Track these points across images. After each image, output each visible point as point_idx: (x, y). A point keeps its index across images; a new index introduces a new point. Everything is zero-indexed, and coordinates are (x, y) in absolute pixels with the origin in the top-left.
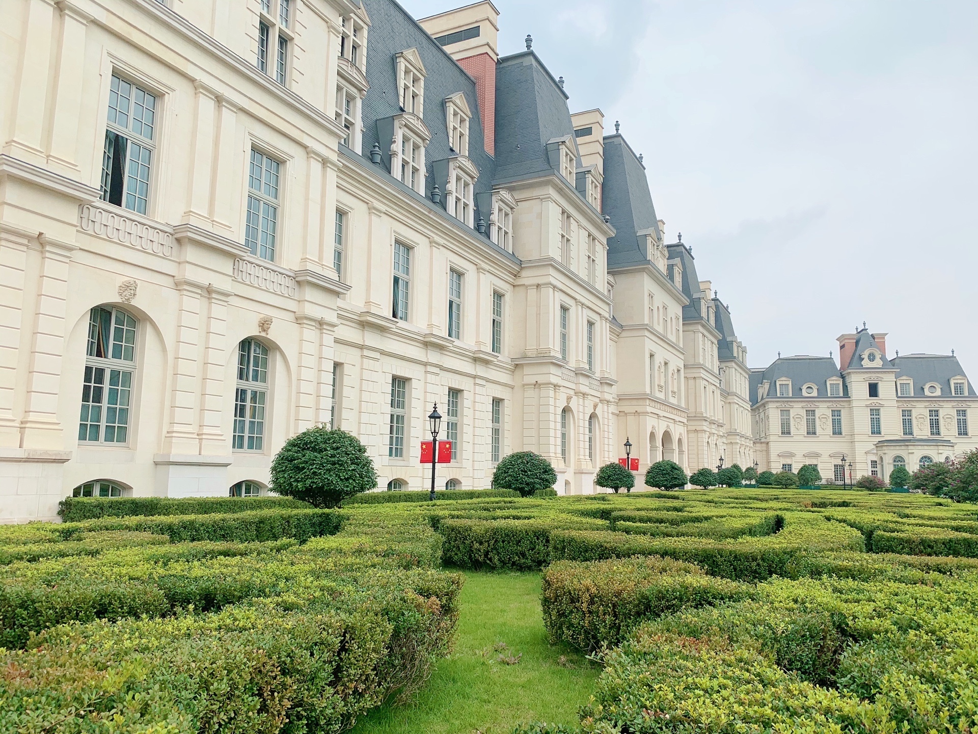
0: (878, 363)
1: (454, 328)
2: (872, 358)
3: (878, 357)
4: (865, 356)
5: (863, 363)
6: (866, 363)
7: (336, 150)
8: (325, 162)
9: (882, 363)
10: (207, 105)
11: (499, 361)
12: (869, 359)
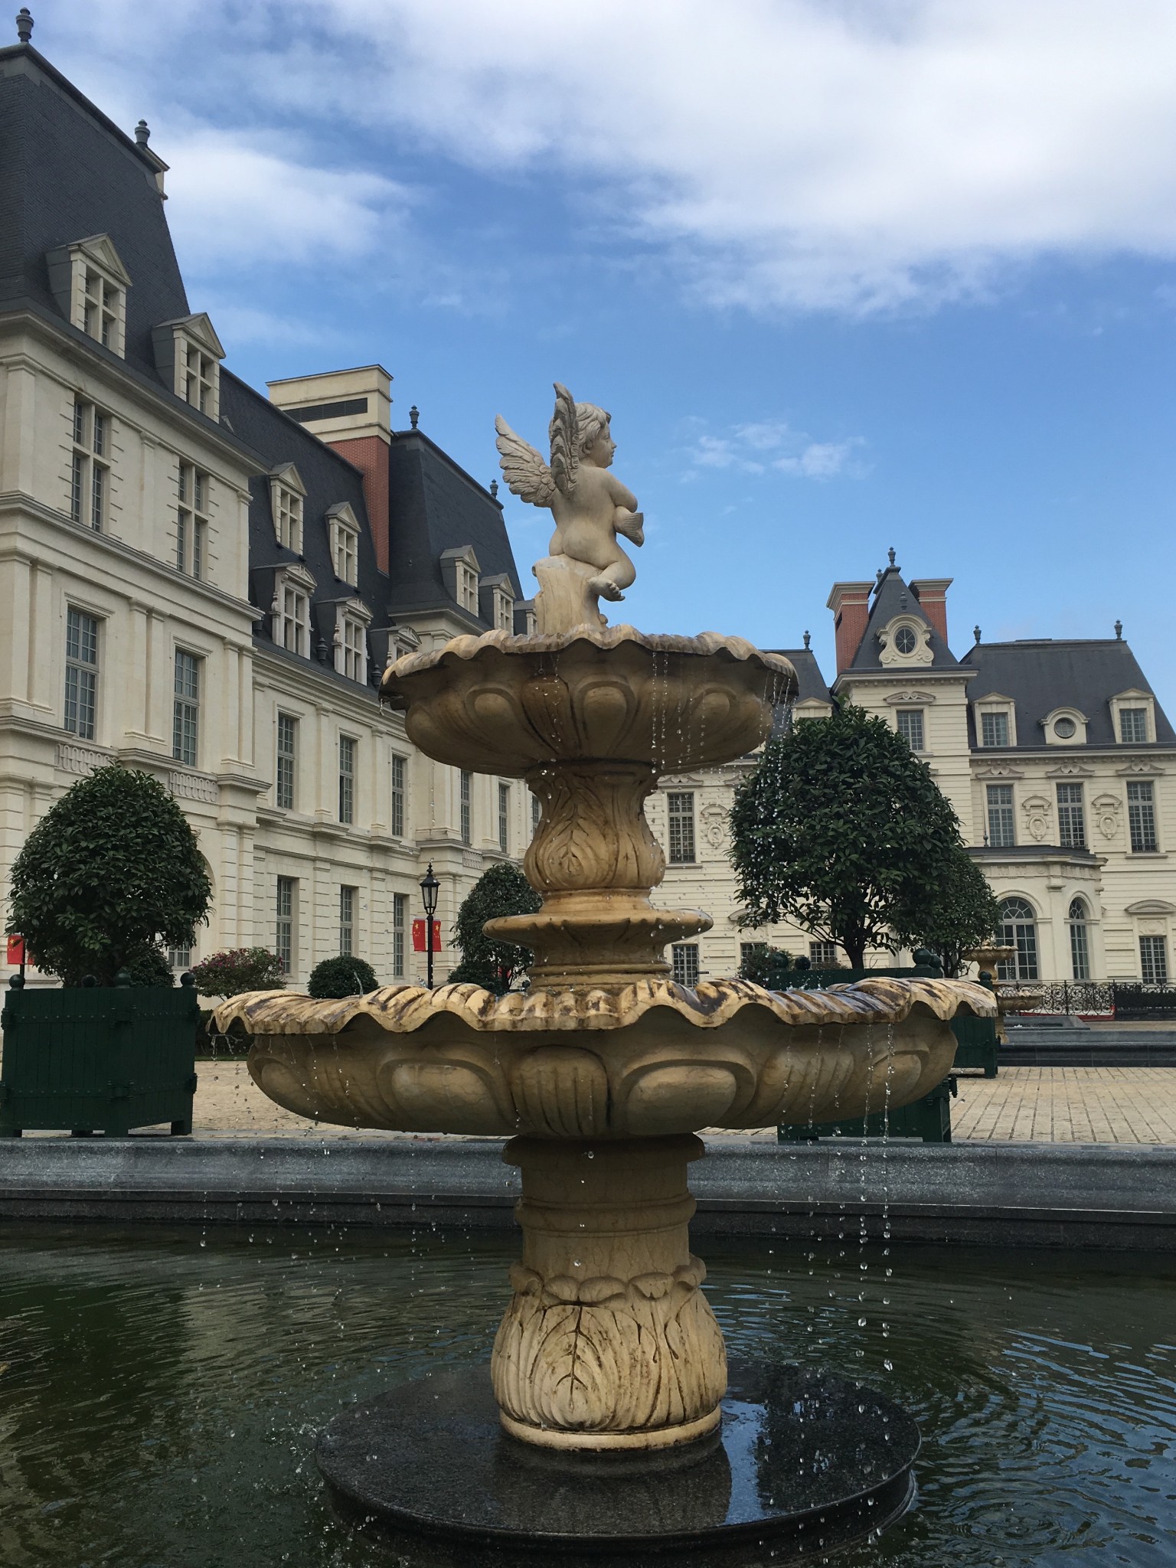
0: (921, 656)
1: (346, 811)
2: (905, 642)
3: (921, 639)
4: (889, 639)
5: (883, 656)
6: (891, 657)
7: (250, 633)
8: (241, 650)
9: (931, 655)
10: (140, 619)
11: (401, 847)
12: (898, 645)
